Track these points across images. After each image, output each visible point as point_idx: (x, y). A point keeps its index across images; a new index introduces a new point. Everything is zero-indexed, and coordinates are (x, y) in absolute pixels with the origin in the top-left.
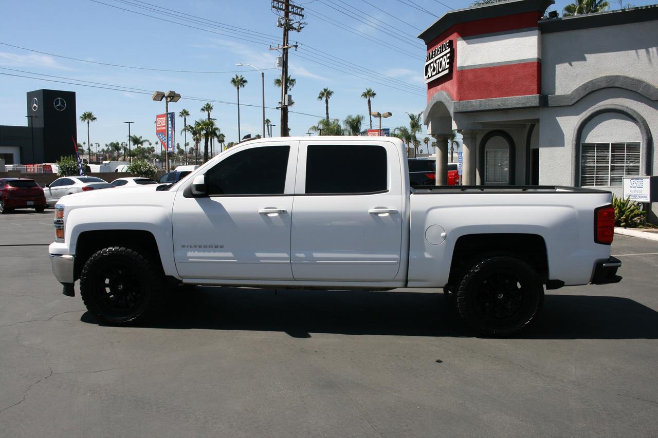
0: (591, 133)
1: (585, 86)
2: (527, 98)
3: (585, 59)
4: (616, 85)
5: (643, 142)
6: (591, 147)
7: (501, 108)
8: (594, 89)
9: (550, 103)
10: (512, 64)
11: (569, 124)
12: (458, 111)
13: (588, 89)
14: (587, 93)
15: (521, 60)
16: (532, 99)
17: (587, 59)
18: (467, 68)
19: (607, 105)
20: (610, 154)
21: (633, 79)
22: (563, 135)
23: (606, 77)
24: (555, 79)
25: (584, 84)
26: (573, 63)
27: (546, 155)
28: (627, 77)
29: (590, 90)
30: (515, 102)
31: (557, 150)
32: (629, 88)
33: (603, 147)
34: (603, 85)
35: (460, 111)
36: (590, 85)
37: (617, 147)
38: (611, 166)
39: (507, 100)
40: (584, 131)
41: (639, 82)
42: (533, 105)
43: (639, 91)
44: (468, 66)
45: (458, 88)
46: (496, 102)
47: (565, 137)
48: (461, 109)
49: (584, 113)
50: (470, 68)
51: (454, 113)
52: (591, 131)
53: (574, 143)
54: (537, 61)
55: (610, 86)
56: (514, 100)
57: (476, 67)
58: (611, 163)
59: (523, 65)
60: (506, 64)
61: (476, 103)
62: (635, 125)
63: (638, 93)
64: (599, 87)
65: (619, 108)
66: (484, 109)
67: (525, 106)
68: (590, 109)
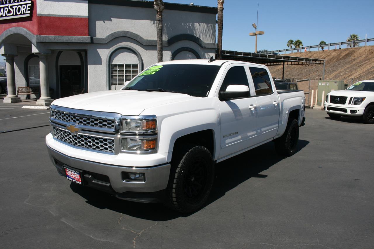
0: (115, 58)
1: (112, 35)
2: (84, 38)
3: (111, 20)
4: (128, 36)
5: (139, 64)
6: (115, 66)
7: (68, 42)
8: (117, 37)
9: (95, 42)
10: (74, 17)
11: (104, 53)
12: (39, 41)
13: (114, 36)
14: (113, 38)
15: (79, 16)
16: (86, 39)
17: (112, 21)
18: (43, 16)
19: (123, 45)
20: (125, 69)
21: (135, 34)
22: (101, 59)
23: (123, 31)
24: (96, 29)
25: (112, 34)
26: (105, 21)
27: (92, 69)
28: (132, 33)
29: (115, 37)
30: (76, 39)
31: (98, 67)
32: (133, 38)
33: (121, 66)
34: (122, 35)
35: (41, 41)
36: (115, 34)
37: (128, 66)
38: (125, 75)
39: (72, 38)
40: (112, 57)
41: (138, 36)
42: (87, 42)
43: (138, 40)
44: (45, 14)
45: (38, 27)
46: (65, 38)
47: (102, 60)
48: (41, 40)
49: (111, 48)
50: (46, 16)
51: (37, 42)
52: (115, 57)
53: (108, 63)
54: (88, 18)
55: (124, 36)
56: (76, 38)
57: (50, 16)
58: (125, 74)
59: (80, 19)
60: (69, 17)
61: (52, 38)
62: (136, 56)
63: (137, 41)
64: (119, 36)
65: (129, 47)
66: (57, 41)
67: (83, 42)
68: (115, 46)
